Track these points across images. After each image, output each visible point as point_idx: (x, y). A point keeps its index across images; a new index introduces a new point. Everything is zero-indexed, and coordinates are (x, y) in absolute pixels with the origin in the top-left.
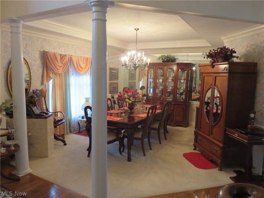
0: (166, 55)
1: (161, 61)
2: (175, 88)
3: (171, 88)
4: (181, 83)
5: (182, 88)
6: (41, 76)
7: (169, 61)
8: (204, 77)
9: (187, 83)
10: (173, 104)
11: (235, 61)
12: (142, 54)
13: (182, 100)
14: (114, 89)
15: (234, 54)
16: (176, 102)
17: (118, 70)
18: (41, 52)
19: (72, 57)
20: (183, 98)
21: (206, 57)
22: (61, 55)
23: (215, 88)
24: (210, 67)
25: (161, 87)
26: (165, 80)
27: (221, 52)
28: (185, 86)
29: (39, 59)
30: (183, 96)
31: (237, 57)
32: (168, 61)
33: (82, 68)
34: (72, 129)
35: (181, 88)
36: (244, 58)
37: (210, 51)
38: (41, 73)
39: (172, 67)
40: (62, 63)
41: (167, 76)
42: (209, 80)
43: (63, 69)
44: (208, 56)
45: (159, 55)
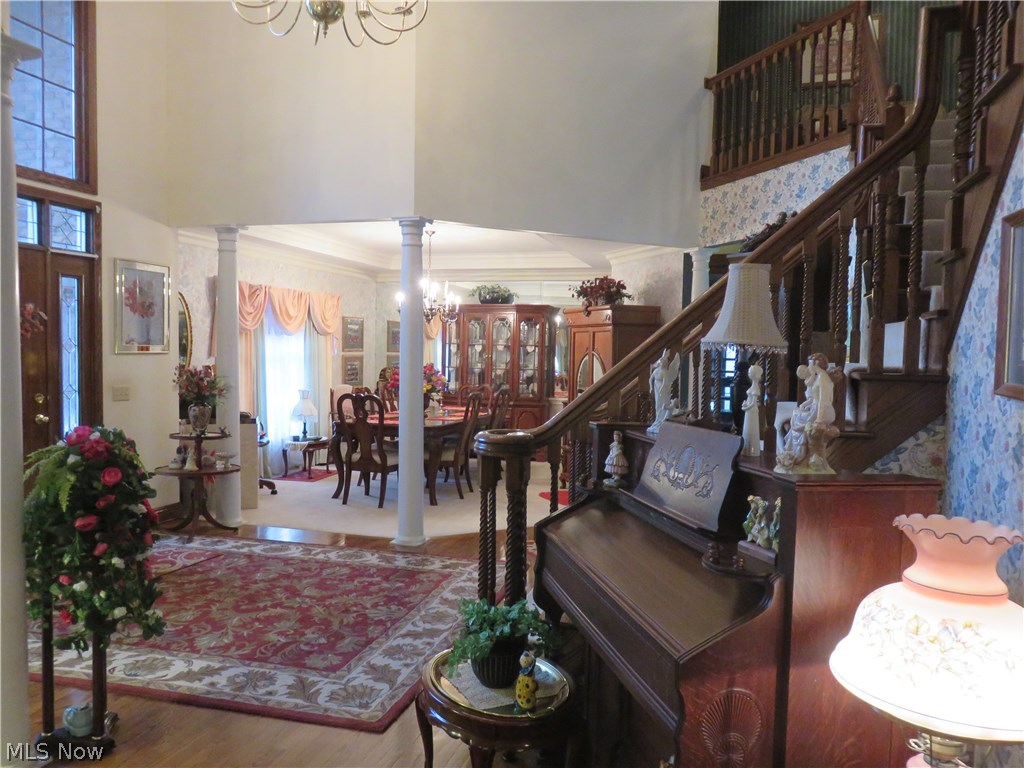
0: (489, 285)
1: (476, 301)
2: (515, 367)
3: (503, 366)
4: (528, 353)
5: (531, 366)
6: (208, 335)
7: (497, 299)
8: (574, 334)
9: (541, 354)
10: (510, 406)
11: (625, 304)
12: (443, 287)
13: (531, 396)
14: (353, 374)
15: (624, 291)
16: (516, 400)
17: (362, 324)
18: (209, 279)
19: (271, 290)
20: (532, 390)
21: (576, 295)
22: (251, 287)
23: (593, 355)
24: (583, 315)
25: (479, 365)
26: (489, 347)
27: (601, 287)
28: (536, 363)
29: (205, 296)
30: (534, 387)
31: (629, 297)
32: (494, 300)
33: (290, 317)
34: (269, 468)
35: (527, 366)
36: (645, 298)
37: (584, 283)
38: (208, 330)
39: (504, 314)
40: (252, 305)
41: (494, 337)
42: (583, 339)
43: (253, 320)
44: (580, 294)
45: (472, 286)
